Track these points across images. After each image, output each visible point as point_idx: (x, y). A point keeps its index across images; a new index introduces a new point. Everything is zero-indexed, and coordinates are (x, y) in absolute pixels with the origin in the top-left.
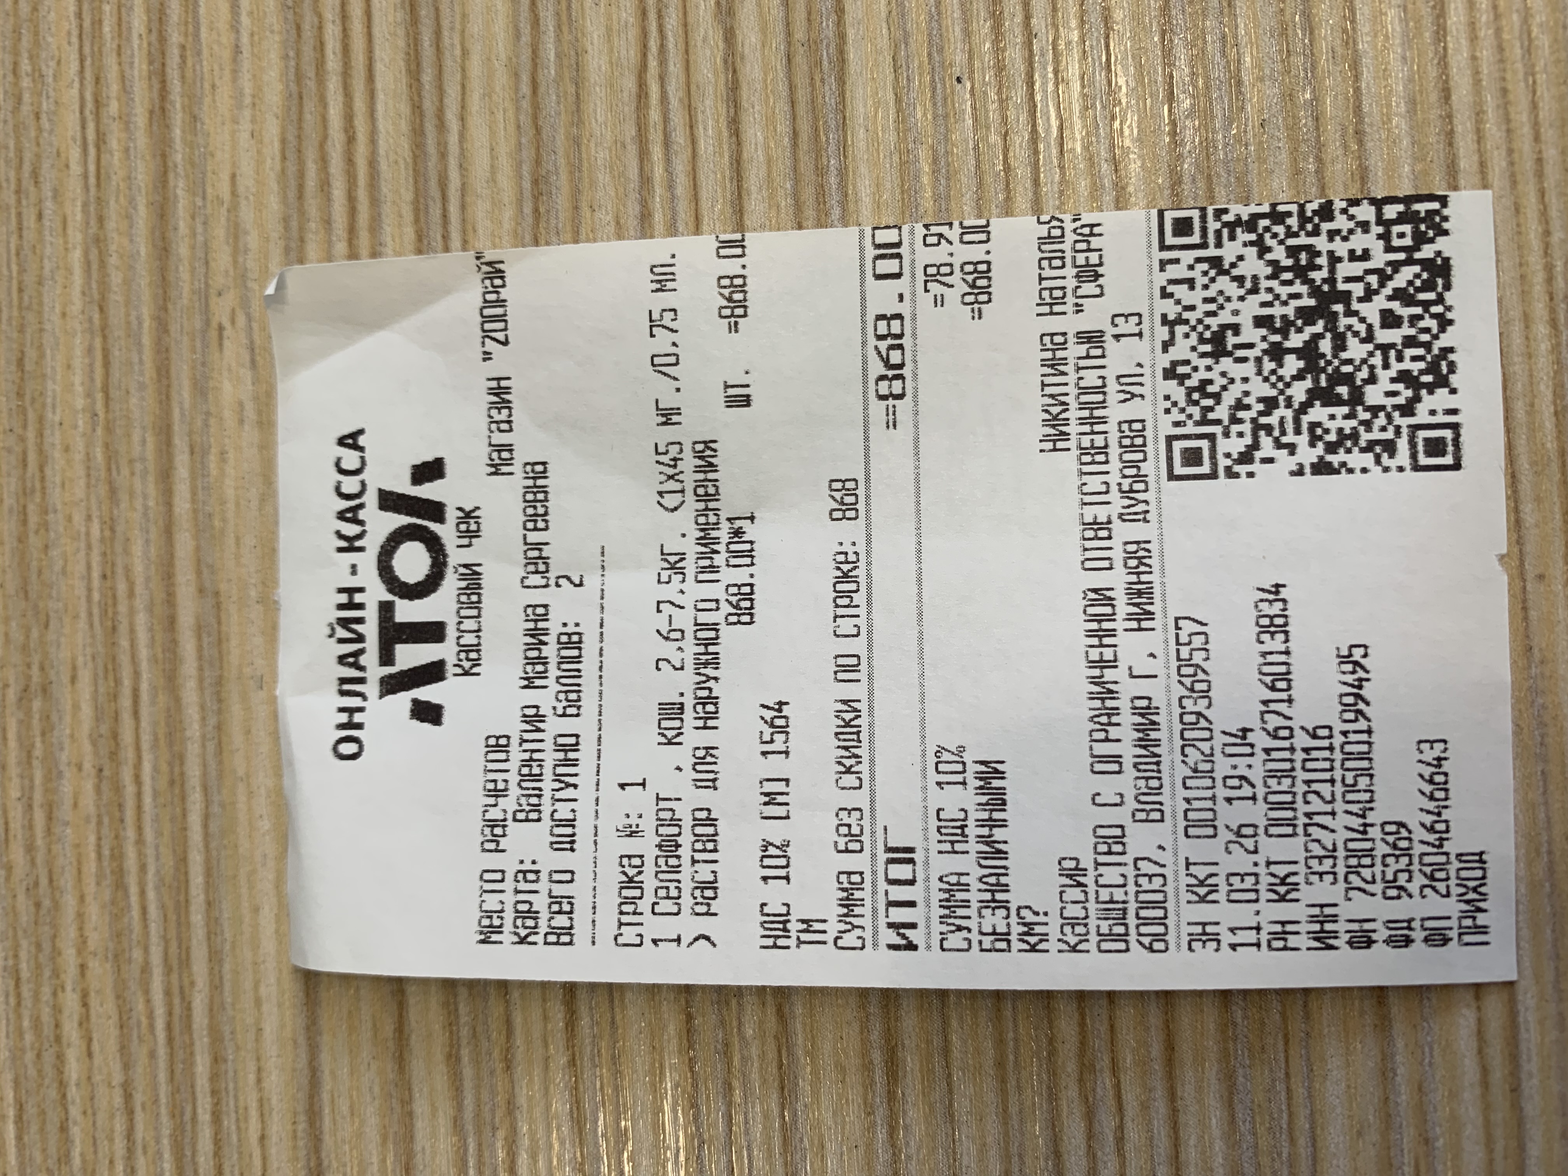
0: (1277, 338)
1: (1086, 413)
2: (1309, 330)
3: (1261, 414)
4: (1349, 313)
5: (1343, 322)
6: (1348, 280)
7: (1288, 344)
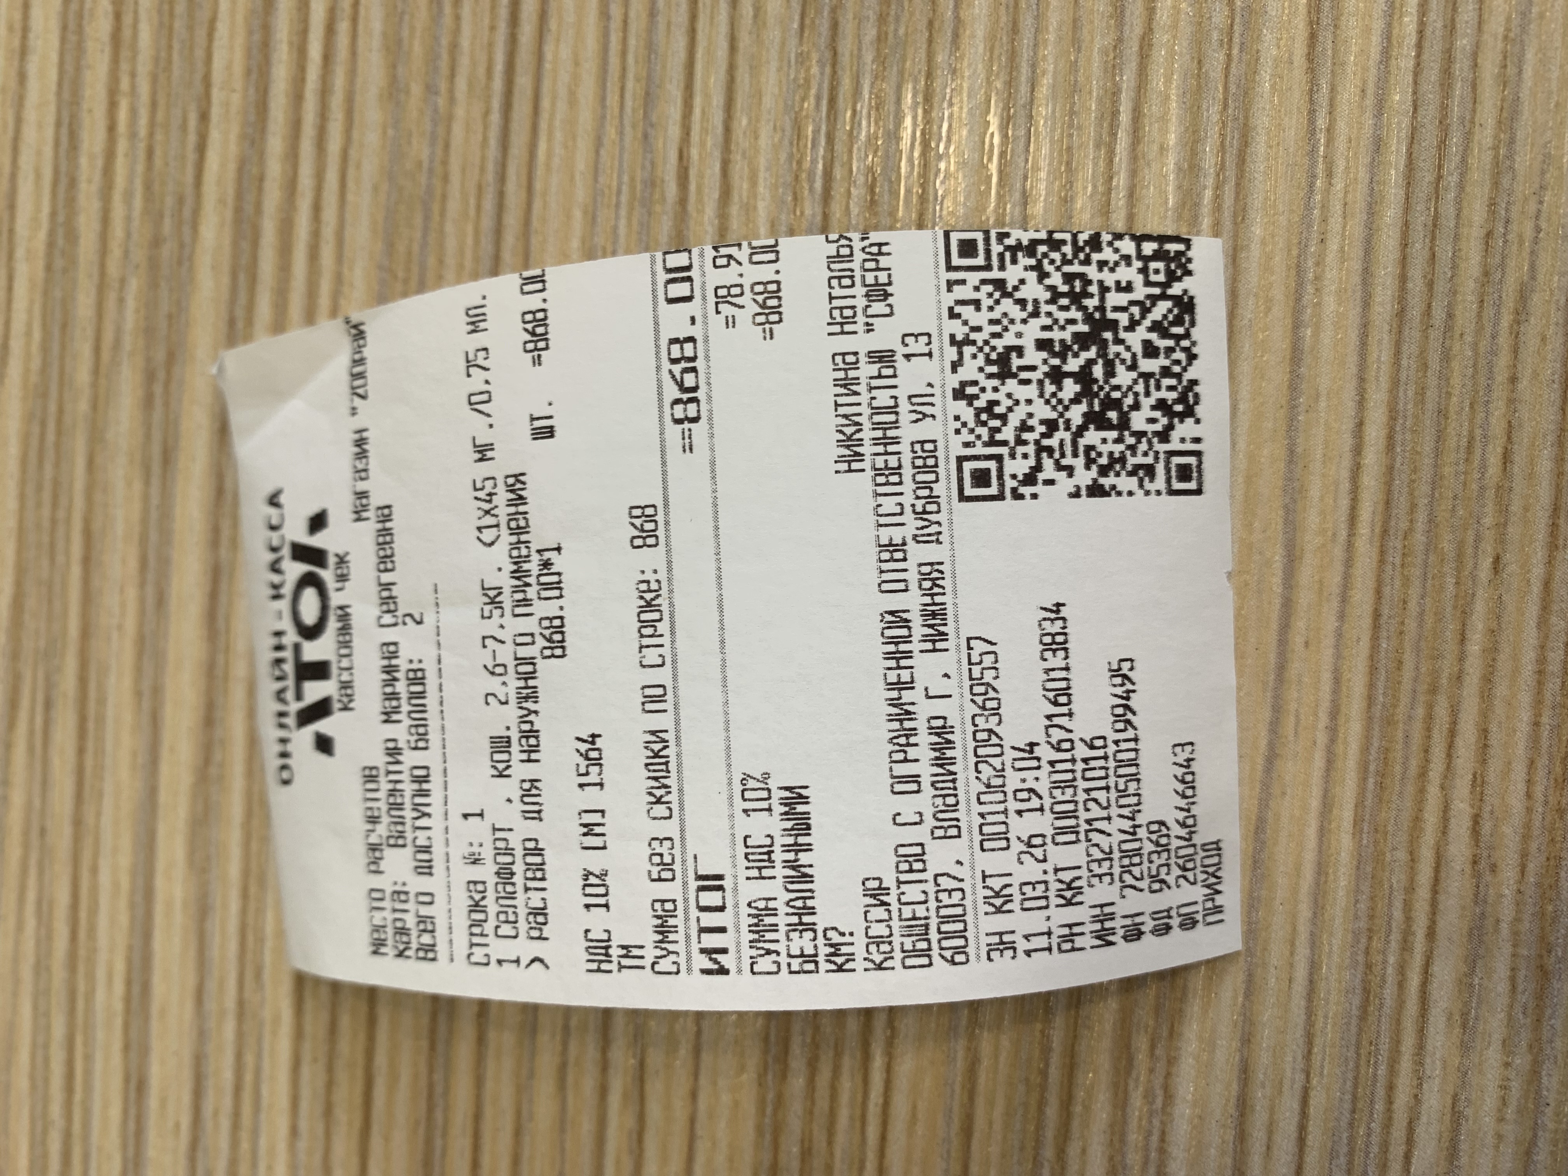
0: (1056, 362)
1: (879, 433)
2: (1085, 355)
3: (1043, 435)
4: (1119, 341)
5: (1113, 349)
6: (1116, 309)
7: (1066, 368)
